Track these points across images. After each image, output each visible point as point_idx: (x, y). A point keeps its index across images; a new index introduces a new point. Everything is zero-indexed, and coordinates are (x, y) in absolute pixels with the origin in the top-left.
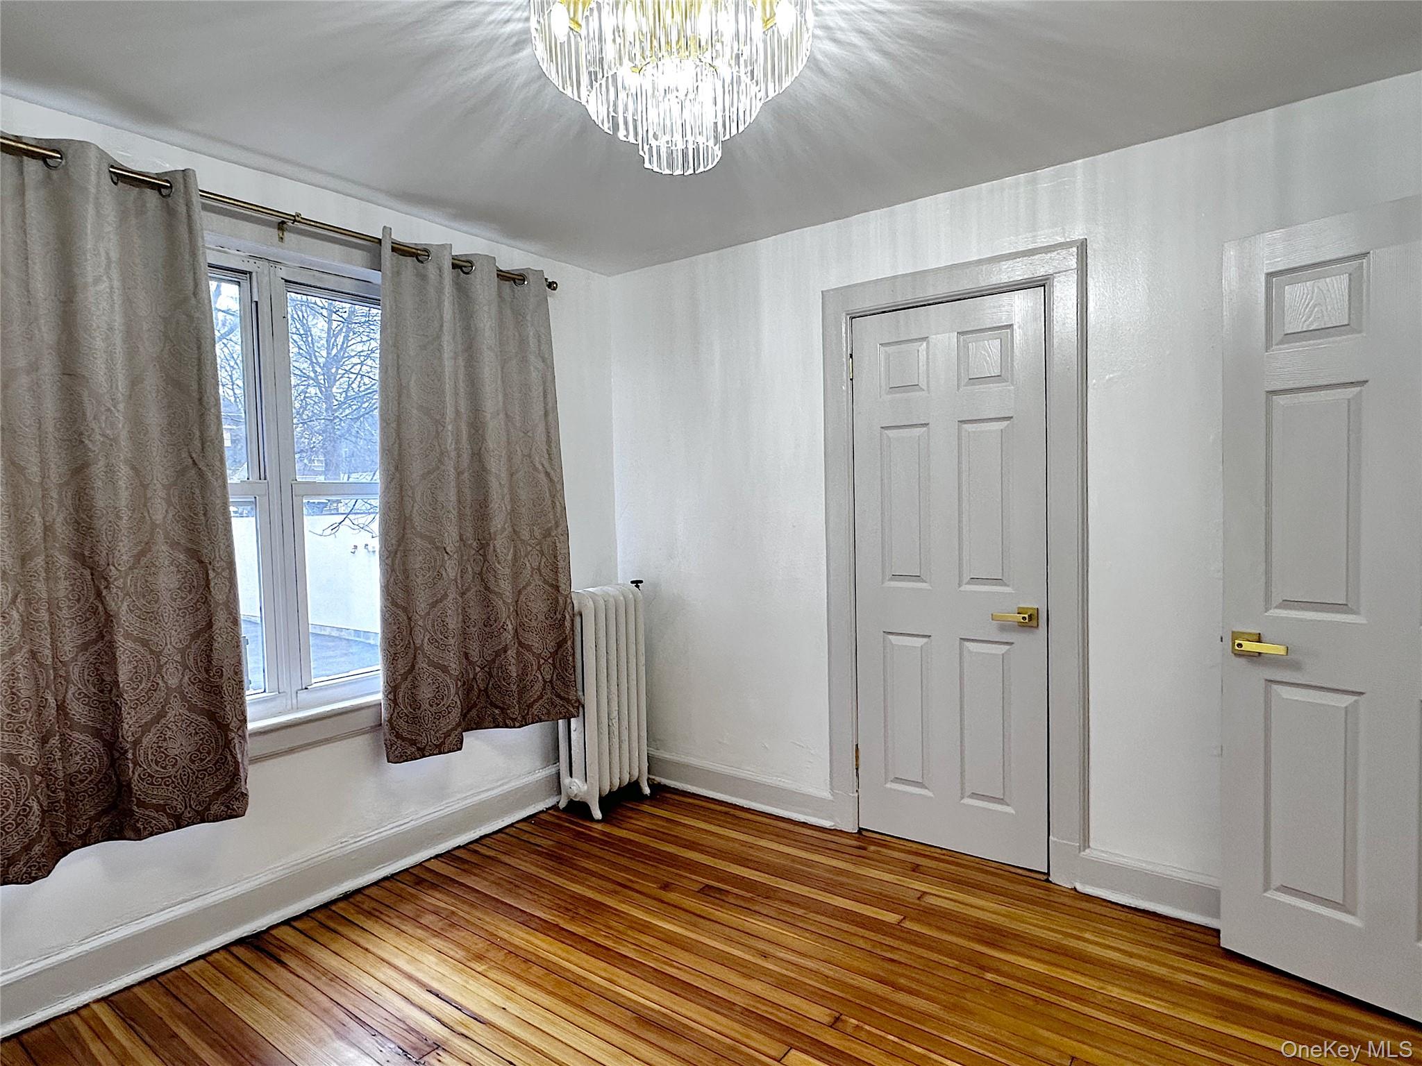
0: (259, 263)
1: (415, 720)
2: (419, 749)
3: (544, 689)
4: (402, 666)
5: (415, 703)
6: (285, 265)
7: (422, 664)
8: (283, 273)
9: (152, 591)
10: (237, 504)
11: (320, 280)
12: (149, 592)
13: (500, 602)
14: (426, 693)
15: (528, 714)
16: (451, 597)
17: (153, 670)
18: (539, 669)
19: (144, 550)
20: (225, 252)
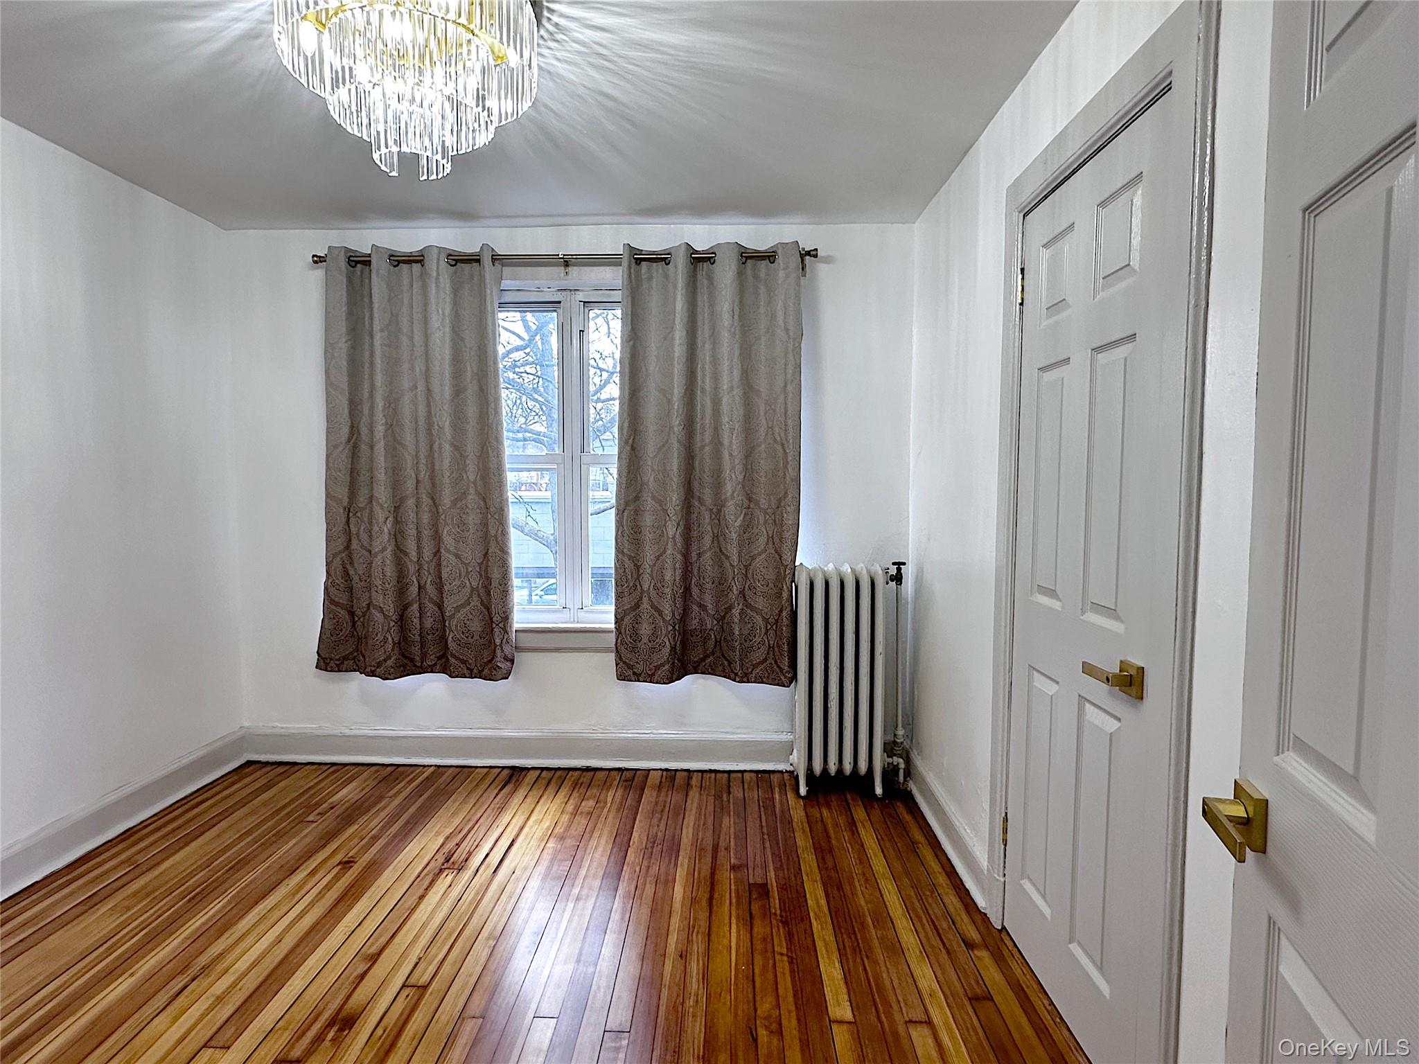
0: (564, 293)
1: (634, 650)
2: (634, 673)
3: (768, 653)
4: (628, 602)
5: (636, 635)
6: (582, 291)
7: (645, 605)
8: (581, 296)
9: (465, 524)
10: (512, 470)
11: (609, 296)
12: (462, 524)
13: (728, 564)
14: (645, 630)
15: (751, 673)
16: (669, 552)
17: (463, 574)
18: (766, 634)
19: (459, 498)
20: (542, 291)
